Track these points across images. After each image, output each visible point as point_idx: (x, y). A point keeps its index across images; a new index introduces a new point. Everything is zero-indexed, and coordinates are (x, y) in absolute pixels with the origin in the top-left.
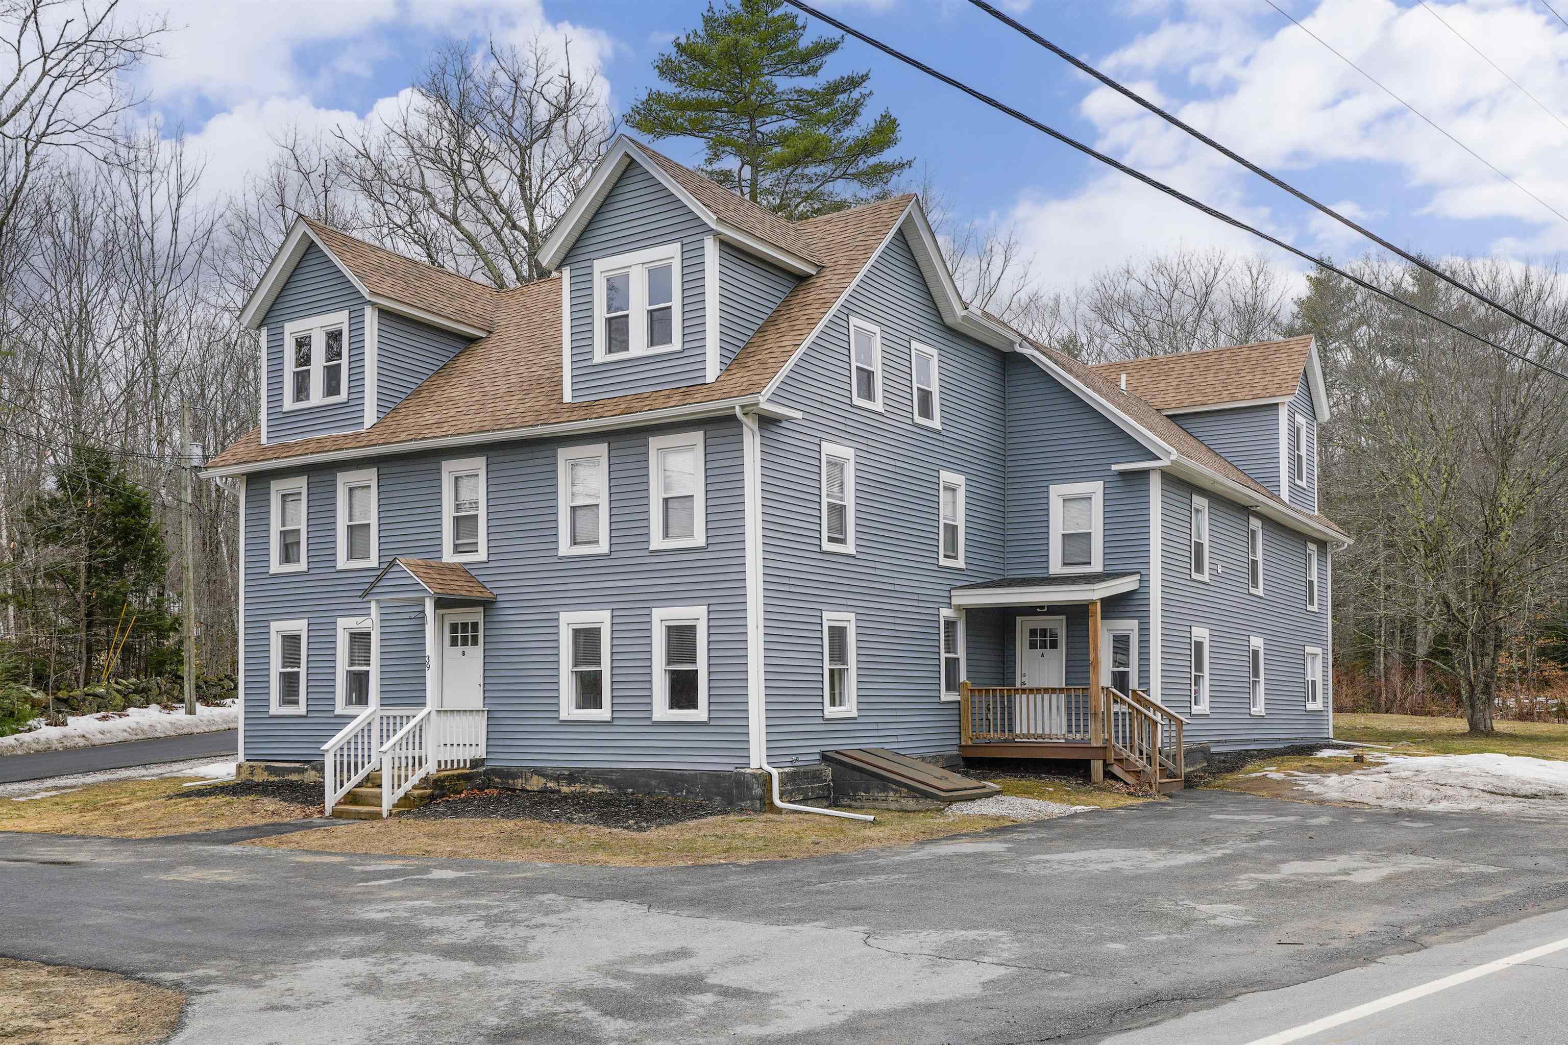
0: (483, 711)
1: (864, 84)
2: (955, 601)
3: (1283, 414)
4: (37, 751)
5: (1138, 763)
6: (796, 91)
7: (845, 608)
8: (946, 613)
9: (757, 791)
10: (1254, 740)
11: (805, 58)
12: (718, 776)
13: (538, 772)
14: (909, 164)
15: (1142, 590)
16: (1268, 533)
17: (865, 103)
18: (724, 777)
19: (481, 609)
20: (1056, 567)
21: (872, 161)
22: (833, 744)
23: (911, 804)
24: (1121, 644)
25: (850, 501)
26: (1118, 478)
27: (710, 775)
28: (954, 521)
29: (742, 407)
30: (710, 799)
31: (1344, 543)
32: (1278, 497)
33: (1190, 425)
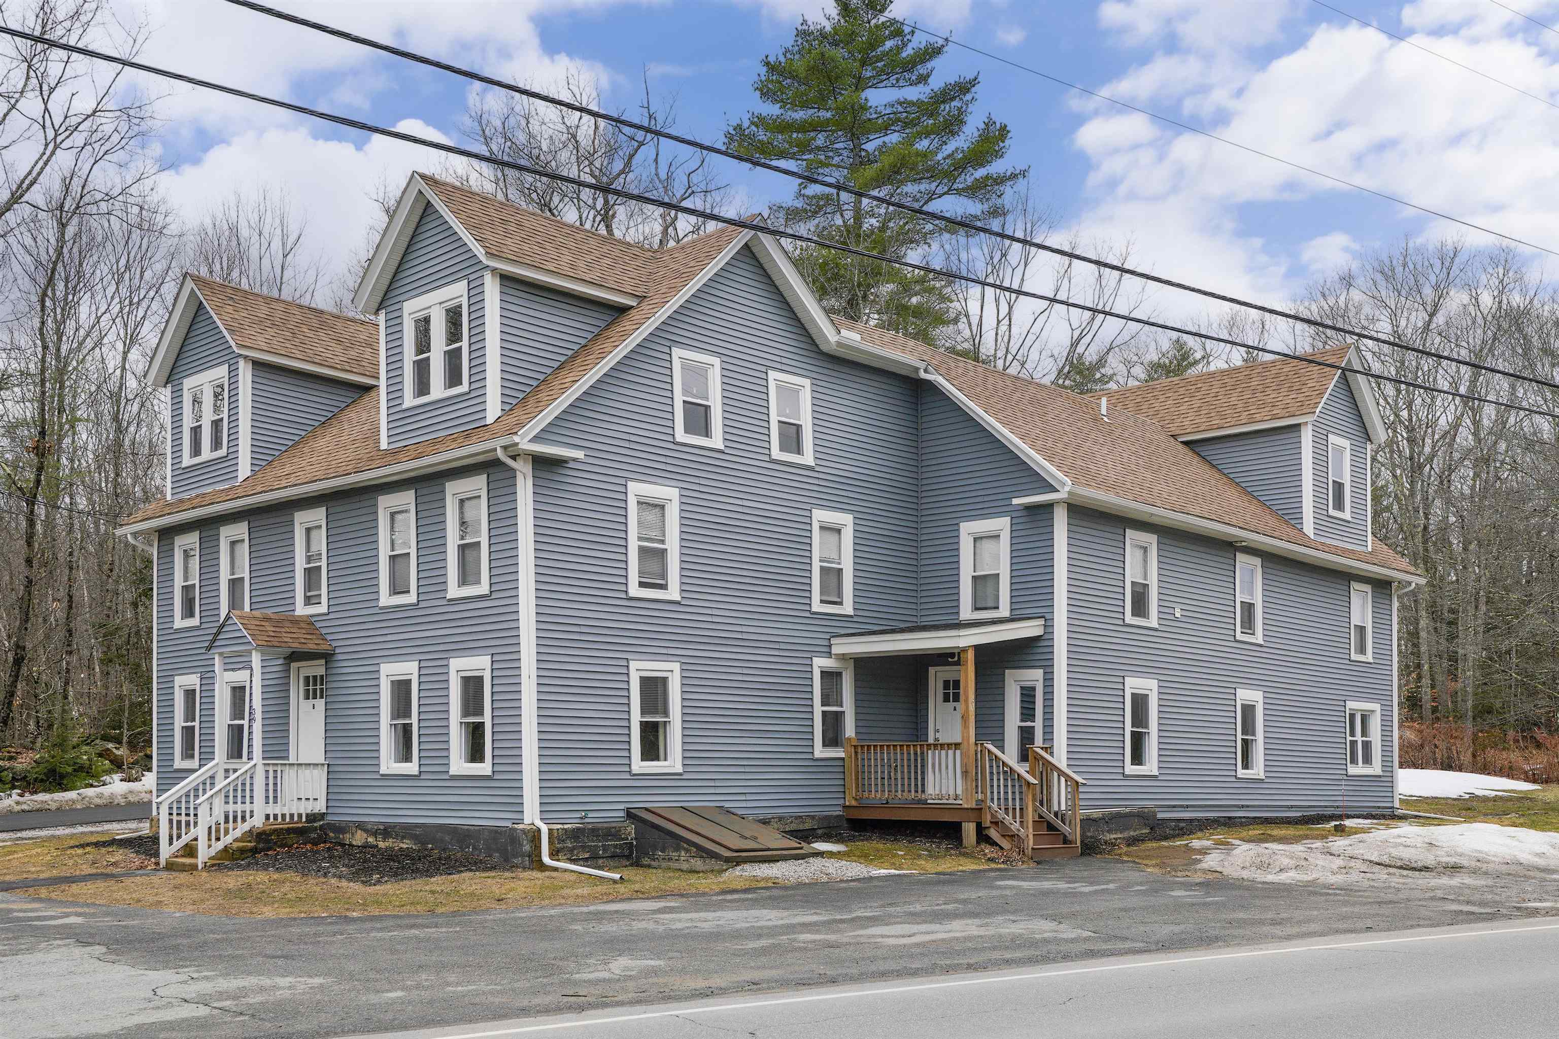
0: (323, 765)
1: (973, 90)
2: (836, 650)
3: (1307, 437)
4: (97, 806)
5: (1012, 827)
6: (901, 103)
7: (665, 658)
8: (821, 663)
9: (527, 848)
10: (1243, 806)
11: (909, 65)
12: (496, 832)
13: (361, 826)
14: (1024, 173)
15: (1046, 637)
16: (1269, 571)
17: (969, 110)
18: (500, 833)
19: (323, 662)
20: (966, 613)
21: (980, 173)
22: (638, 801)
23: (698, 863)
24: (1028, 695)
25: (673, 545)
26: (1024, 513)
27: (491, 831)
28: (839, 564)
29: (505, 448)
30: (490, 856)
31: (1410, 583)
32: (1301, 530)
33: (1206, 451)
